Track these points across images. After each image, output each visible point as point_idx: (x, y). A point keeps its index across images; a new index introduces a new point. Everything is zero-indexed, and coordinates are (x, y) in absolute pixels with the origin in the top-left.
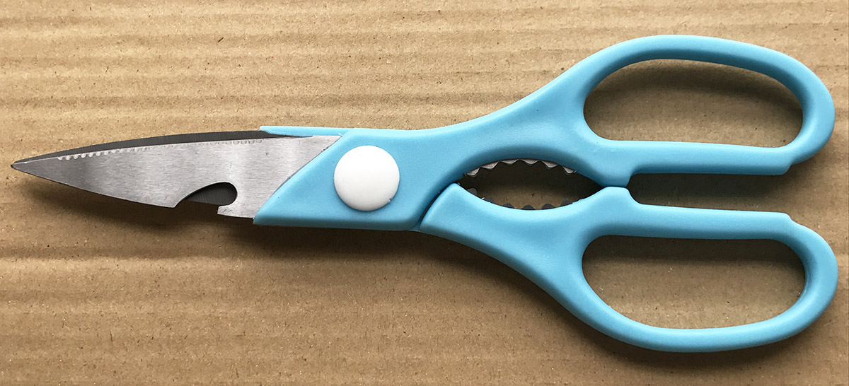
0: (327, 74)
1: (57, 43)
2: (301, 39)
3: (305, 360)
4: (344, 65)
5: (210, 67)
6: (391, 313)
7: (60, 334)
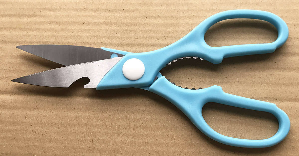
0: (120, 36)
1: (29, 23)
2: (111, 24)
3: (108, 132)
4: (125, 33)
5: (80, 32)
6: (138, 117)
7: (24, 121)
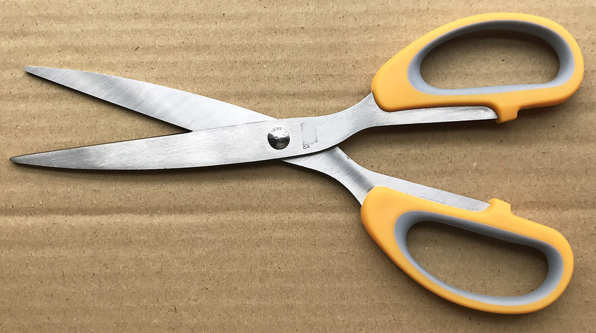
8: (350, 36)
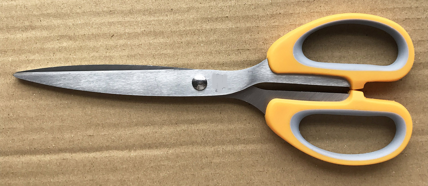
8: (260, 22)
